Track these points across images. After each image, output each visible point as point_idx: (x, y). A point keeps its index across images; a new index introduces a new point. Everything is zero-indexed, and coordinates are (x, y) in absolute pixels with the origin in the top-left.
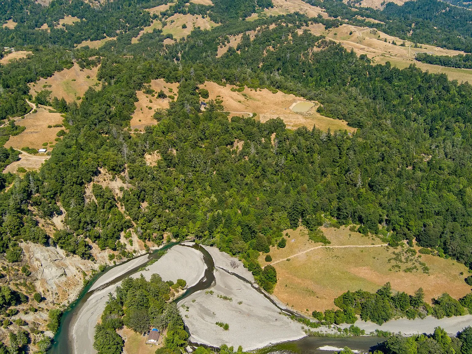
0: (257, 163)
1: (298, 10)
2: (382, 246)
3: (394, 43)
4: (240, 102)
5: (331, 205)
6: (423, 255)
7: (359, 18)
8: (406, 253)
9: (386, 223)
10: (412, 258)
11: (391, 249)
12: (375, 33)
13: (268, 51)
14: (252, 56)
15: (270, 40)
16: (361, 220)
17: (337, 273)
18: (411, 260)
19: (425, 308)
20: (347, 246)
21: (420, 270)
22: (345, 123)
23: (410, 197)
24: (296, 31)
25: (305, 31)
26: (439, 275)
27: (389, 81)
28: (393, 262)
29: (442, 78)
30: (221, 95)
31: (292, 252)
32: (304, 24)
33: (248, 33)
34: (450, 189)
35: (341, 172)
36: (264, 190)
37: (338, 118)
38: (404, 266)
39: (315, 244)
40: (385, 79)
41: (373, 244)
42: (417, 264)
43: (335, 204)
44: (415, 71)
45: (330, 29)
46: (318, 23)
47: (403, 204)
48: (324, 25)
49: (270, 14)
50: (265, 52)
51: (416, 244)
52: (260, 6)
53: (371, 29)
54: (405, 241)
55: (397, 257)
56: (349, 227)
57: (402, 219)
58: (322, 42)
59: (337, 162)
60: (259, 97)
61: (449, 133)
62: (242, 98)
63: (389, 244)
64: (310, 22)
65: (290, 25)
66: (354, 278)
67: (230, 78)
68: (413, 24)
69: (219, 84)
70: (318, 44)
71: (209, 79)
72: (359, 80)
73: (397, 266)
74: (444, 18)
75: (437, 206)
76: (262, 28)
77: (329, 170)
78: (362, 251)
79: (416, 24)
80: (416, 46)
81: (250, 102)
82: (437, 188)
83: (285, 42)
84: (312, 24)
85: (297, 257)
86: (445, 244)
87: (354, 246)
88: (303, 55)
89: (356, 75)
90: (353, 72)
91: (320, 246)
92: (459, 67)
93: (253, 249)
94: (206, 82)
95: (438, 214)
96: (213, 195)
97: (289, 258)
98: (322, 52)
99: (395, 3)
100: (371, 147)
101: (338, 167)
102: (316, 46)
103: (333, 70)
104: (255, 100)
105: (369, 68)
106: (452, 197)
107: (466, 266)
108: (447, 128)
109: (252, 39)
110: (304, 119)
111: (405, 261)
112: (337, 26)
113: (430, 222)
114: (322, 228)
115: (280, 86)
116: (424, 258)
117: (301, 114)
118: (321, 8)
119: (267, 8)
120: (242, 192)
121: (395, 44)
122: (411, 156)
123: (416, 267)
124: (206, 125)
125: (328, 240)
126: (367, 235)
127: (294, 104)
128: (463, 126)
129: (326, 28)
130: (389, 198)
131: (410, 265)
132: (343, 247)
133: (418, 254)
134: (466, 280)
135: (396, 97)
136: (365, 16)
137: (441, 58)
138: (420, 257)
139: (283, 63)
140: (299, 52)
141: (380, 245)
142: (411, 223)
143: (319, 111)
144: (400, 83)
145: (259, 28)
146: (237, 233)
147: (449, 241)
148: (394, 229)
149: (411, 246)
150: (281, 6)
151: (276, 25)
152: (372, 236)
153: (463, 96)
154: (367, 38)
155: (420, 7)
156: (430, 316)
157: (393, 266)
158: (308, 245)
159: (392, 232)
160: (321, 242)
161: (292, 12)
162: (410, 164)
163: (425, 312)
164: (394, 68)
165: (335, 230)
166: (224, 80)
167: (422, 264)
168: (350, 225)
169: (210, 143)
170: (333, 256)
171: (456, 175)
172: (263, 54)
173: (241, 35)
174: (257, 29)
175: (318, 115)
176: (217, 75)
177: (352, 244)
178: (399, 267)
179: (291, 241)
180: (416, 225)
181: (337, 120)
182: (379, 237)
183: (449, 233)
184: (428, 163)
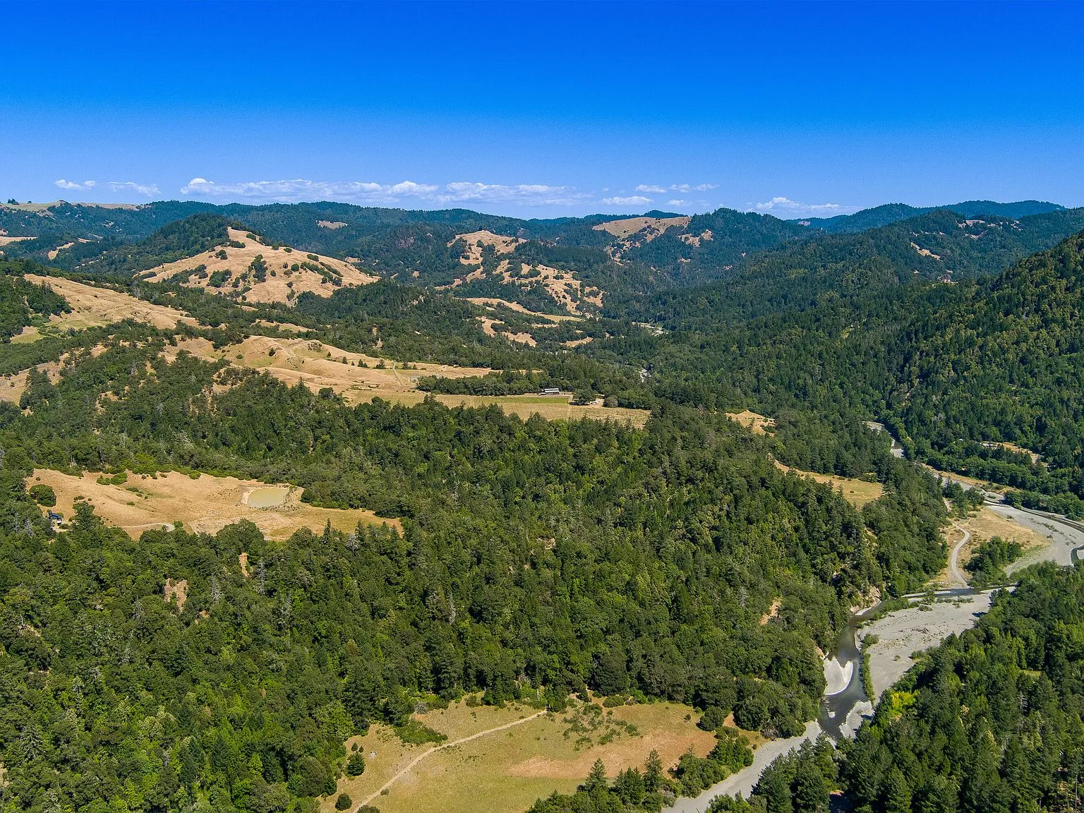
0: (236, 618)
1: (130, 316)
2: (539, 716)
3: (361, 365)
4: (132, 504)
5: (415, 667)
6: (613, 709)
7: (264, 323)
8: (585, 714)
9: (527, 674)
10: (600, 718)
11: (558, 716)
12: (318, 349)
13: (105, 403)
14: (68, 416)
15: (103, 378)
16: (481, 681)
17: (491, 785)
18: (600, 723)
19: (668, 787)
20: (481, 734)
21: (624, 734)
22: (370, 514)
23: (551, 616)
24: (160, 356)
25: (181, 354)
26: (657, 732)
27: (394, 431)
28: (574, 736)
29: (493, 414)
30: (83, 494)
31: (383, 777)
32: (165, 341)
33: (41, 368)
34: (611, 585)
35: (411, 600)
36: (273, 671)
37: (352, 506)
38: (595, 736)
39: (419, 749)
40: (385, 429)
41: (522, 717)
42: (613, 726)
43: (426, 661)
44: (436, 408)
45: (226, 348)
46: (196, 337)
47: (545, 631)
48: (210, 340)
49: (68, 326)
50: (98, 406)
51: (594, 695)
52: (37, 310)
53: (310, 342)
54: (573, 696)
55: (575, 725)
56: (463, 701)
57: (555, 657)
58: (228, 372)
59: (397, 584)
60: (167, 490)
61: (542, 505)
62: (133, 497)
63: (548, 709)
64: (178, 337)
65: (140, 345)
66: (527, 782)
67: (88, 457)
68: (374, 330)
69: (66, 472)
70: (219, 377)
71: (40, 464)
72: (332, 438)
73: (583, 740)
74: (421, 316)
75: (600, 620)
76: (72, 354)
77: (386, 602)
78: (511, 735)
79: (380, 329)
80: (405, 367)
81: (152, 502)
82: (586, 589)
83: (142, 381)
84: (183, 340)
85: (399, 782)
86: (640, 678)
87: (493, 730)
88: (193, 402)
89: (324, 429)
90: (314, 423)
91: (430, 749)
92: (502, 395)
93: (299, 796)
94: (36, 470)
95: (607, 632)
96: (162, 708)
97: (384, 788)
98: (232, 392)
99: (316, 294)
100: (449, 543)
101: (402, 592)
102: (217, 381)
103: (273, 425)
104: (161, 496)
105: (345, 413)
106: (619, 599)
107: (687, 705)
108: (536, 497)
109: (55, 380)
110: (287, 518)
111: (590, 727)
112: (240, 341)
113: (603, 647)
114: (416, 716)
115: (201, 462)
116: (617, 713)
117: (275, 509)
118: (176, 309)
119: (56, 314)
120: (224, 686)
121: (365, 366)
122: (524, 544)
123: (614, 732)
124: (96, 557)
125: (439, 734)
126: (502, 706)
127: (246, 495)
128: (561, 488)
129: (216, 347)
130: (517, 627)
131: (602, 731)
132: (474, 737)
133: (605, 710)
134: (698, 725)
135: (420, 459)
136: (276, 321)
137: (465, 381)
138: (610, 713)
139: (153, 425)
140: (183, 396)
141: (536, 716)
142: (574, 658)
143: (306, 499)
144: (419, 432)
145: (66, 355)
146: (254, 772)
147: (646, 671)
148: (545, 682)
149: (587, 700)
150: (89, 309)
151: (106, 346)
152: (513, 705)
153: (539, 439)
154: (307, 359)
155: (368, 297)
156: (680, 797)
157: (578, 742)
158: (406, 755)
159: (542, 687)
160: (428, 741)
161: (117, 319)
162: (526, 559)
163: (670, 794)
164: (397, 407)
165: (442, 713)
166: (74, 464)
167: (622, 723)
168: (463, 698)
169: (117, 594)
170: (465, 758)
171: (609, 559)
172: (95, 410)
173: (24, 374)
174: (63, 357)
175: (308, 507)
176: (57, 452)
177: (487, 729)
178: (589, 740)
179: (370, 757)
180: (582, 660)
181: (350, 511)
182: (524, 704)
183: (641, 659)
184: (554, 551)
